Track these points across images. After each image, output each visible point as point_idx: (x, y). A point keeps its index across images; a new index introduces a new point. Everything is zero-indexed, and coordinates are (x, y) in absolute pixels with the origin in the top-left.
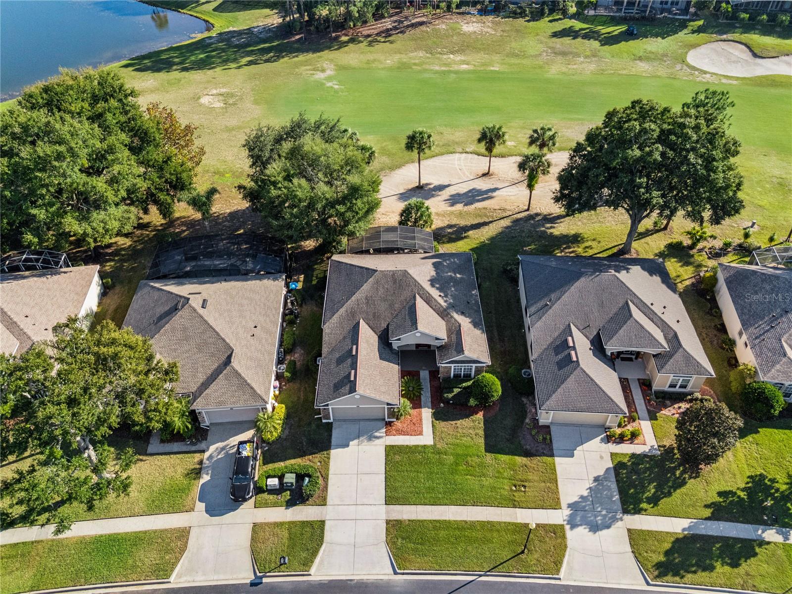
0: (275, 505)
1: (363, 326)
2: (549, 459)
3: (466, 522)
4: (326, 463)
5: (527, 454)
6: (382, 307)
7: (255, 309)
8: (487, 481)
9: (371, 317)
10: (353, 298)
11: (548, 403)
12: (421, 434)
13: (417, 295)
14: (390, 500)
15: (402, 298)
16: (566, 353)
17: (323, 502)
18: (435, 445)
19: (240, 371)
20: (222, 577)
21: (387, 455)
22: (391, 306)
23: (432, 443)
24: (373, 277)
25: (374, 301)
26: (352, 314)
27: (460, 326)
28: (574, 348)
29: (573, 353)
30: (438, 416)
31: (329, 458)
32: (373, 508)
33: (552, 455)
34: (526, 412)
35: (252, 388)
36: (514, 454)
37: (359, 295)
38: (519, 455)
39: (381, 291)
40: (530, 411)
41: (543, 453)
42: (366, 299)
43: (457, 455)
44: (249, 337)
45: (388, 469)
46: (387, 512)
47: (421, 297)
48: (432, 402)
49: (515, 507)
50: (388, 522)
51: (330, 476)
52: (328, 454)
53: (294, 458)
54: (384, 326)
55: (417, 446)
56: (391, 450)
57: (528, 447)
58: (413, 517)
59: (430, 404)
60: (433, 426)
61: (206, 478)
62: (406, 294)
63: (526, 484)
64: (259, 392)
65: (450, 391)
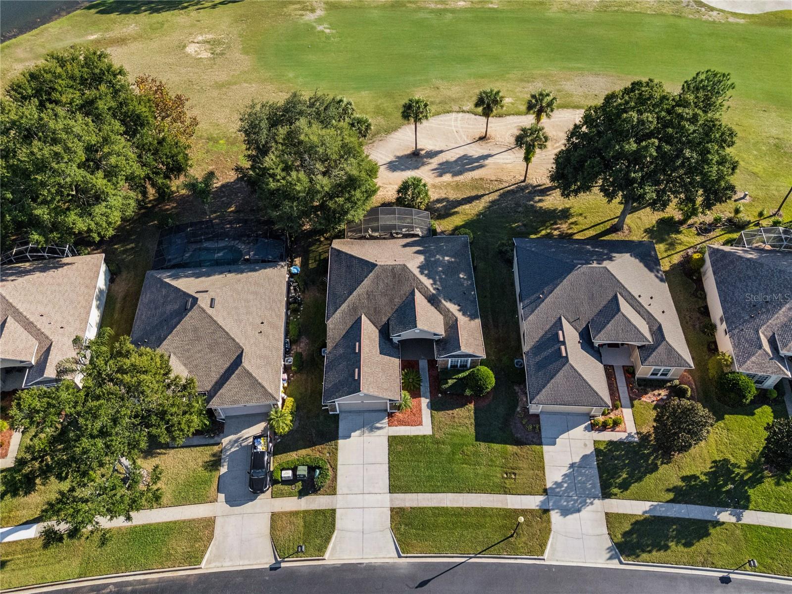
0: (290, 495)
1: (365, 322)
2: (538, 447)
3: (462, 508)
4: (334, 453)
5: (518, 442)
6: (383, 301)
7: (261, 303)
8: (481, 470)
9: (372, 311)
10: (355, 293)
11: (538, 397)
12: (420, 424)
13: (416, 290)
14: (393, 489)
15: (402, 292)
16: (556, 347)
17: (333, 491)
18: (434, 434)
19: (250, 371)
20: (247, 562)
21: (390, 446)
22: (391, 300)
23: (431, 434)
24: (373, 272)
25: (375, 296)
26: (354, 309)
27: (456, 320)
28: (564, 343)
29: (563, 348)
30: (434, 406)
31: (337, 449)
32: (379, 497)
33: (541, 444)
34: (518, 400)
35: (263, 387)
36: (506, 443)
37: (361, 290)
38: (511, 444)
39: (381, 286)
40: (522, 400)
41: (532, 441)
42: (367, 294)
43: (454, 445)
44: (257, 334)
45: (391, 459)
46: (391, 500)
47: (421, 292)
48: (431, 392)
49: (506, 493)
50: (392, 509)
51: (338, 466)
52: (336, 445)
53: (305, 448)
54: (385, 320)
55: (417, 436)
56: (393, 441)
57: (519, 435)
58: (414, 505)
59: (428, 394)
60: (432, 416)
61: (224, 470)
62: (406, 289)
63: (516, 471)
64: (270, 391)
65: (447, 383)
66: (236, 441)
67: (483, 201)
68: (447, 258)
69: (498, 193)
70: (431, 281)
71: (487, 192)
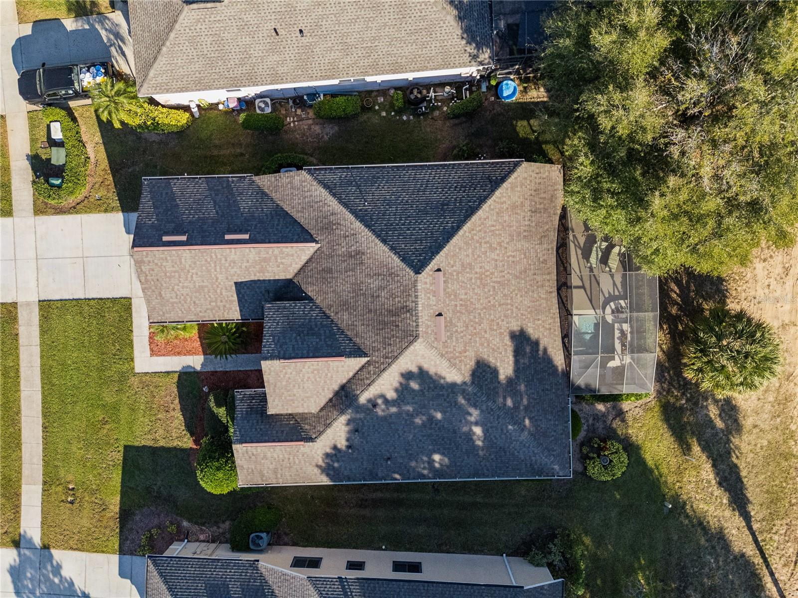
0: (33, 141)
1: (307, 250)
2: (117, 547)
3: (18, 413)
4: (101, 207)
5: (125, 516)
6: (343, 286)
8: (76, 450)
9: (325, 264)
10: (358, 225)
11: (155, 573)
12: (153, 353)
13: (364, 360)
14: (45, 306)
15: (361, 329)
17: (40, 210)
18: (135, 375)
19: (177, 26)
21: (114, 300)
22: (345, 305)
23: (137, 370)
24: (402, 265)
25: (353, 270)
26: (329, 226)
30: (186, 378)
31: (106, 211)
32: (33, 284)
33: (122, 552)
34: (203, 524)
35: (155, 58)
36: (123, 494)
37: (366, 238)
38: (122, 502)
39: (374, 283)
40: (202, 532)
41: (127, 539)
42: (358, 253)
43: (115, 408)
44: (271, 26)
45: (92, 302)
46: (28, 304)
47: (362, 368)
48: (214, 373)
49: (45, 483)
50: (14, 305)
51: (78, 216)
52: (113, 209)
53: (109, 157)
54: (311, 291)
55: (131, 345)
56: (124, 305)
57: (137, 518)
58: (22, 340)
59: (210, 368)
60: (168, 373)
61: (70, 24)
62: (367, 337)
63: (76, 505)
64: (152, 73)
65: (219, 405)
66: (118, 36)
67: (728, 513)
68: (478, 430)
69: (750, 550)
70: (391, 395)
71: (756, 526)
